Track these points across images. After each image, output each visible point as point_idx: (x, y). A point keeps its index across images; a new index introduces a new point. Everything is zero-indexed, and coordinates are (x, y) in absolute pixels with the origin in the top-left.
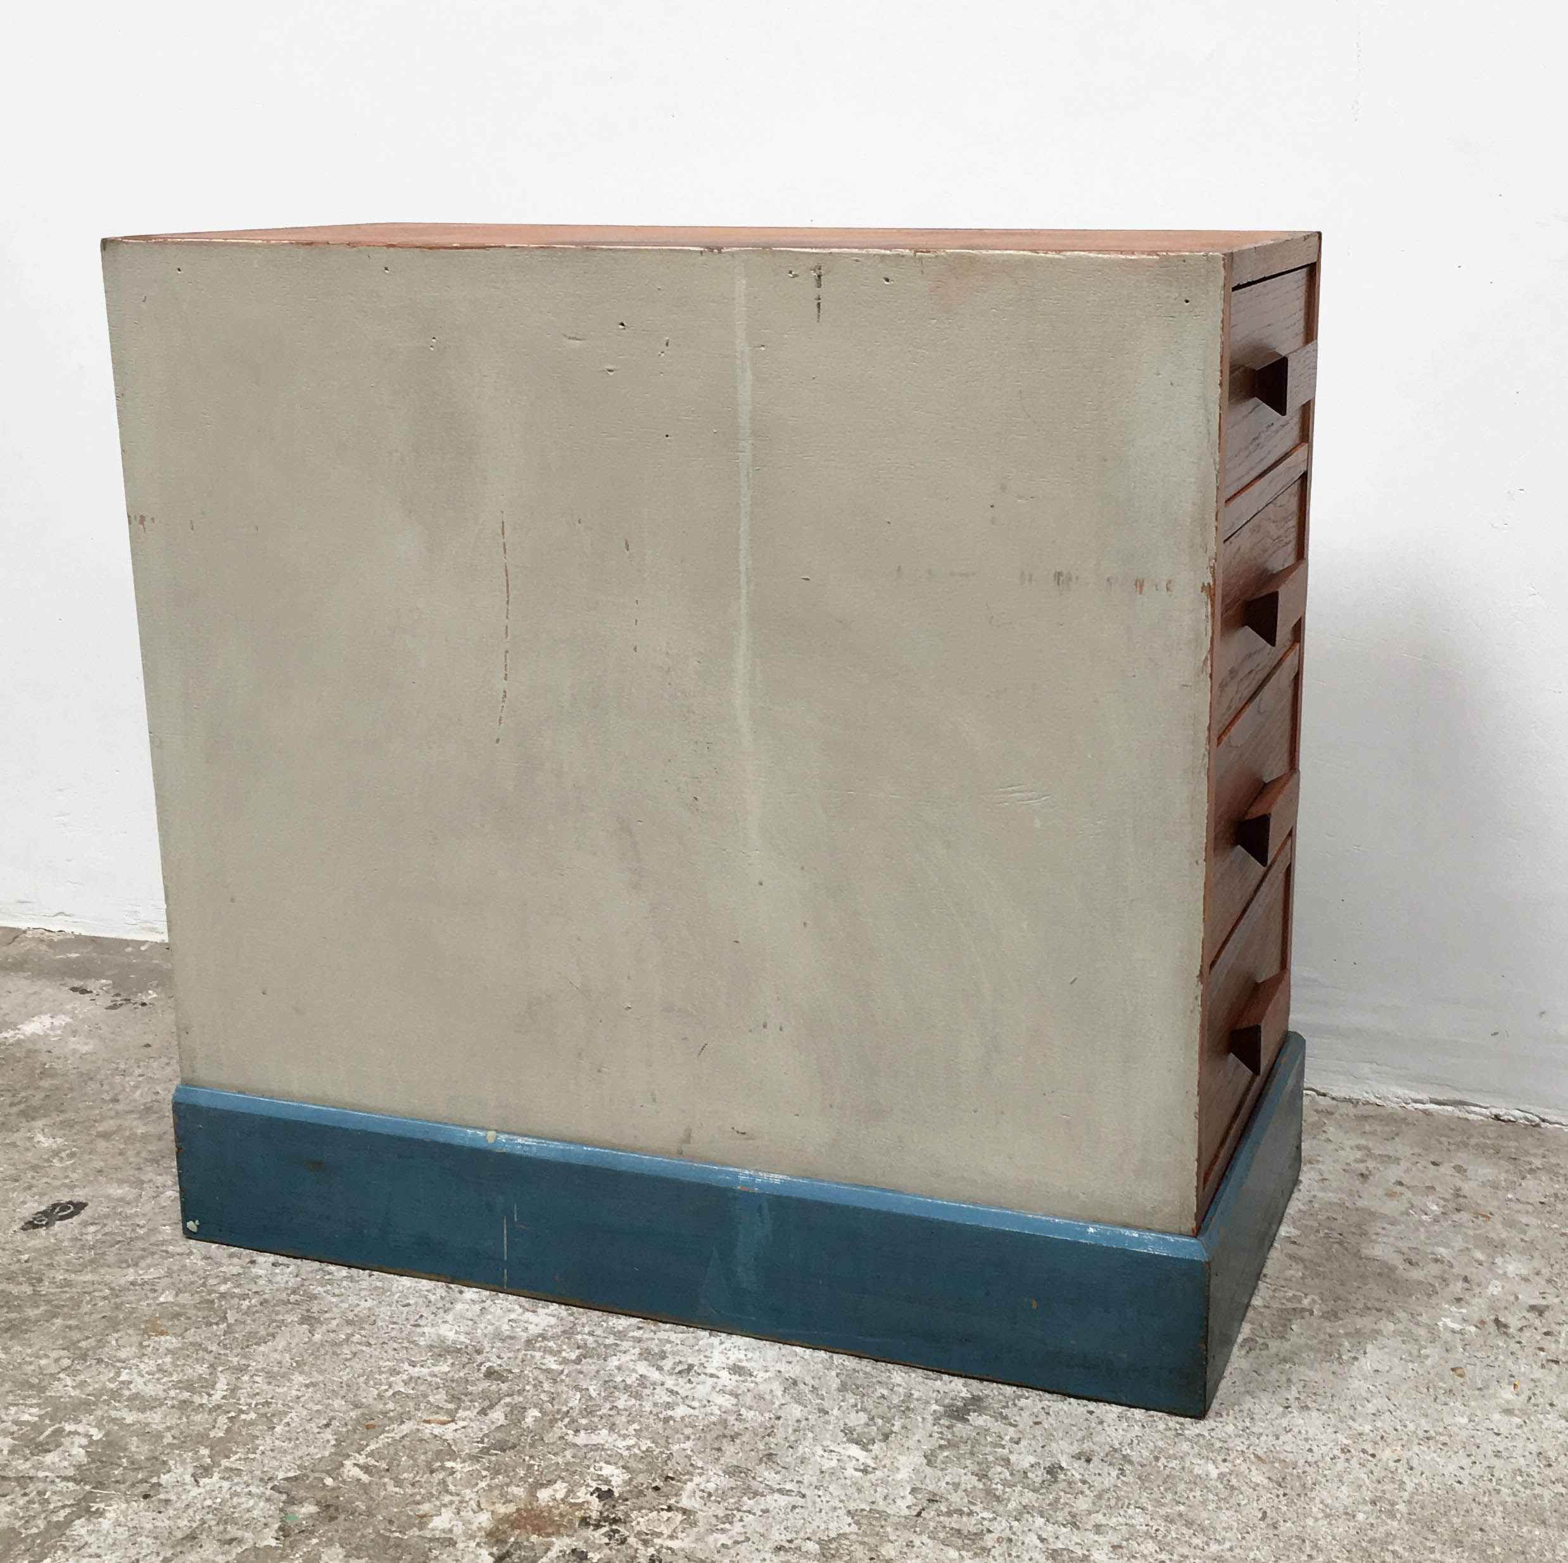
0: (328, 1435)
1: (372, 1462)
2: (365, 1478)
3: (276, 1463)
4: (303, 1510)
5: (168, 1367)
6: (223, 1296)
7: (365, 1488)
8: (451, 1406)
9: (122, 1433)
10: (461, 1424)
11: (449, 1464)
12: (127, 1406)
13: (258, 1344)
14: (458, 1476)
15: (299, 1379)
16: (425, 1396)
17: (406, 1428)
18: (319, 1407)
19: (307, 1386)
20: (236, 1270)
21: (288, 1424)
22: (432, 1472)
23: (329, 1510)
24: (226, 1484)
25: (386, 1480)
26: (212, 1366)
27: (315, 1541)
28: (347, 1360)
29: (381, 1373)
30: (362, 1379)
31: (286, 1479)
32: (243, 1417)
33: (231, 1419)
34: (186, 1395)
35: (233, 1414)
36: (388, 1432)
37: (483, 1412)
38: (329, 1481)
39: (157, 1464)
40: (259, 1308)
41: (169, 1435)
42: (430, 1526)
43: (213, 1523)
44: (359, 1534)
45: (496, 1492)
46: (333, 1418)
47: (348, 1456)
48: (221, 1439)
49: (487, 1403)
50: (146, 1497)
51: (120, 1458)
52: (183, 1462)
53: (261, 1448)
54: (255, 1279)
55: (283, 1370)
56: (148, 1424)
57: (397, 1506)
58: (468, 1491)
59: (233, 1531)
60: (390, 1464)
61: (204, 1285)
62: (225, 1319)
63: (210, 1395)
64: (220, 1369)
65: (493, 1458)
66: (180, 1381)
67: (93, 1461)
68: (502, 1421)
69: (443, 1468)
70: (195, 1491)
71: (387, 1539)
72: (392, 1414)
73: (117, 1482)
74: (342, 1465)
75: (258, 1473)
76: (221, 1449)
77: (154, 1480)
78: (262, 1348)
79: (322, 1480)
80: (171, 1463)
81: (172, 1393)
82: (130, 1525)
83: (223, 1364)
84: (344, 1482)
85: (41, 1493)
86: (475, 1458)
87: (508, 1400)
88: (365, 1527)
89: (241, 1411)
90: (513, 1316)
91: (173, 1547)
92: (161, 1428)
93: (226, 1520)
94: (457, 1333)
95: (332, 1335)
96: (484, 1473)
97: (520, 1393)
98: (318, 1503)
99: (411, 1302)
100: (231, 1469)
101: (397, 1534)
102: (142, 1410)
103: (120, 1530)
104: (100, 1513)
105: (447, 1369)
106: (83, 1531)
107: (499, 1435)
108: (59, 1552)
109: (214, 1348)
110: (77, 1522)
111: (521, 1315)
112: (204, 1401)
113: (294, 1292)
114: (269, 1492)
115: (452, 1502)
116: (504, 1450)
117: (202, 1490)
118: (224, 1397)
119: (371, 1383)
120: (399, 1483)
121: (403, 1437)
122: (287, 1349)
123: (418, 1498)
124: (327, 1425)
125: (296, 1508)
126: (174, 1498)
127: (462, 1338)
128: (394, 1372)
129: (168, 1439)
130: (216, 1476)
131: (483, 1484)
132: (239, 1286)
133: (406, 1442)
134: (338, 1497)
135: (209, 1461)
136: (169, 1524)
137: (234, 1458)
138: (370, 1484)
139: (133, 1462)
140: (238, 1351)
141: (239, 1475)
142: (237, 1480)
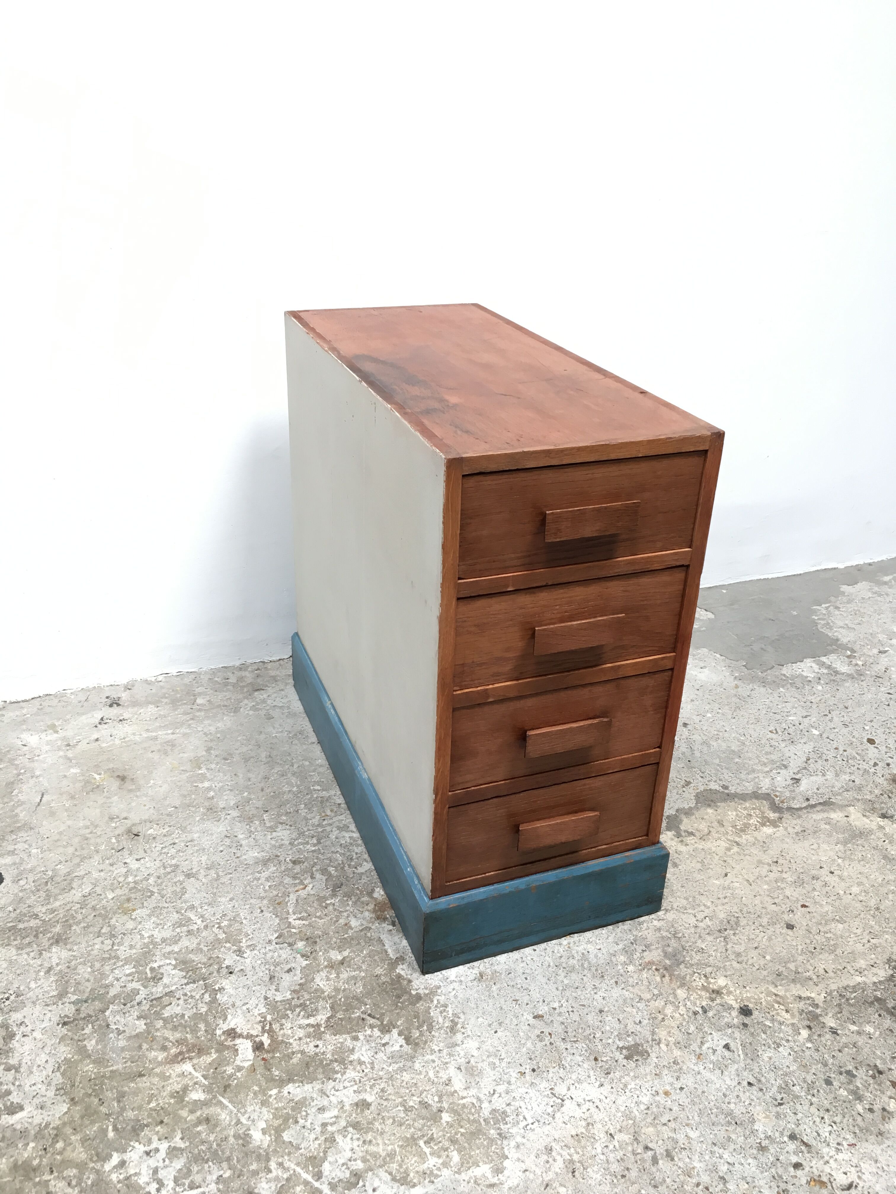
0: (267, 915)
1: (299, 916)
2: (304, 922)
3: (263, 935)
4: (300, 945)
5: (159, 922)
6: (135, 882)
7: (310, 925)
8: (297, 881)
9: (182, 956)
10: (311, 886)
11: (328, 902)
12: (166, 945)
13: (183, 895)
14: (337, 904)
15: (223, 899)
16: (282, 882)
17: (293, 897)
18: (248, 906)
19: (230, 901)
20: (123, 870)
21: (245, 918)
22: (326, 908)
23: (311, 940)
24: (255, 952)
25: (313, 919)
26: (177, 912)
27: (320, 953)
28: (230, 883)
29: (253, 882)
30: (248, 888)
31: (277, 938)
32: (222, 925)
33: (218, 928)
34: (185, 929)
35: (217, 926)
36: (288, 902)
37: (312, 877)
38: (293, 930)
39: (215, 959)
40: (159, 881)
41: (202, 946)
42: (353, 926)
43: (272, 968)
44: (333, 942)
45: (359, 903)
46: (260, 907)
47: (287, 918)
48: (226, 937)
49: (309, 874)
50: (231, 973)
51: (196, 965)
52: (226, 953)
53: (249, 932)
54: (139, 871)
55: (211, 900)
56: (187, 947)
57: (331, 926)
58: (348, 908)
59: (285, 966)
60: (306, 912)
61: (120, 882)
62: (152, 892)
63: (196, 923)
64: (183, 911)
65: (341, 892)
66: (173, 924)
67: (187, 972)
68: (324, 878)
69: (328, 904)
70: (248, 961)
71: (345, 939)
72: (280, 895)
73: (210, 974)
74: (290, 922)
75: (261, 942)
76: (232, 941)
77: (224, 965)
78: (187, 895)
79: (290, 931)
80: (220, 956)
81: (178, 930)
82: (241, 985)
83: (181, 909)
84: (300, 928)
85: (186, 995)
86: (334, 895)
87: (314, 869)
88: (331, 939)
89: (218, 923)
90: (269, 837)
91: (271, 984)
92: (195, 945)
93: (277, 965)
94: (258, 853)
95: (209, 877)
96: (345, 898)
97: (315, 864)
98: (302, 940)
99: (222, 849)
100: (251, 945)
101: (346, 935)
102: (176, 942)
103: (240, 989)
104: (221, 989)
105: (275, 868)
106: (225, 998)
107: (331, 883)
108: (229, 1011)
109: (166, 905)
110: (218, 997)
111: (272, 835)
112: (197, 927)
114: (277, 946)
115: (348, 914)
116: (340, 887)
117: (249, 959)
118: (202, 922)
119: (255, 887)
120: (320, 918)
121: (297, 901)
122: (199, 891)
123: (334, 919)
124: (262, 911)
125: (295, 946)
126: (242, 968)
127: (263, 854)
128: (256, 879)
129: (204, 948)
130: (247, 951)
131: (350, 903)
132: (136, 876)
133: (301, 902)
134: (306, 934)
135: (235, 947)
136: (255, 978)
137: (244, 941)
138: (310, 923)
139: (204, 964)
140: (179, 901)
141: (256, 946)
142: (258, 948)
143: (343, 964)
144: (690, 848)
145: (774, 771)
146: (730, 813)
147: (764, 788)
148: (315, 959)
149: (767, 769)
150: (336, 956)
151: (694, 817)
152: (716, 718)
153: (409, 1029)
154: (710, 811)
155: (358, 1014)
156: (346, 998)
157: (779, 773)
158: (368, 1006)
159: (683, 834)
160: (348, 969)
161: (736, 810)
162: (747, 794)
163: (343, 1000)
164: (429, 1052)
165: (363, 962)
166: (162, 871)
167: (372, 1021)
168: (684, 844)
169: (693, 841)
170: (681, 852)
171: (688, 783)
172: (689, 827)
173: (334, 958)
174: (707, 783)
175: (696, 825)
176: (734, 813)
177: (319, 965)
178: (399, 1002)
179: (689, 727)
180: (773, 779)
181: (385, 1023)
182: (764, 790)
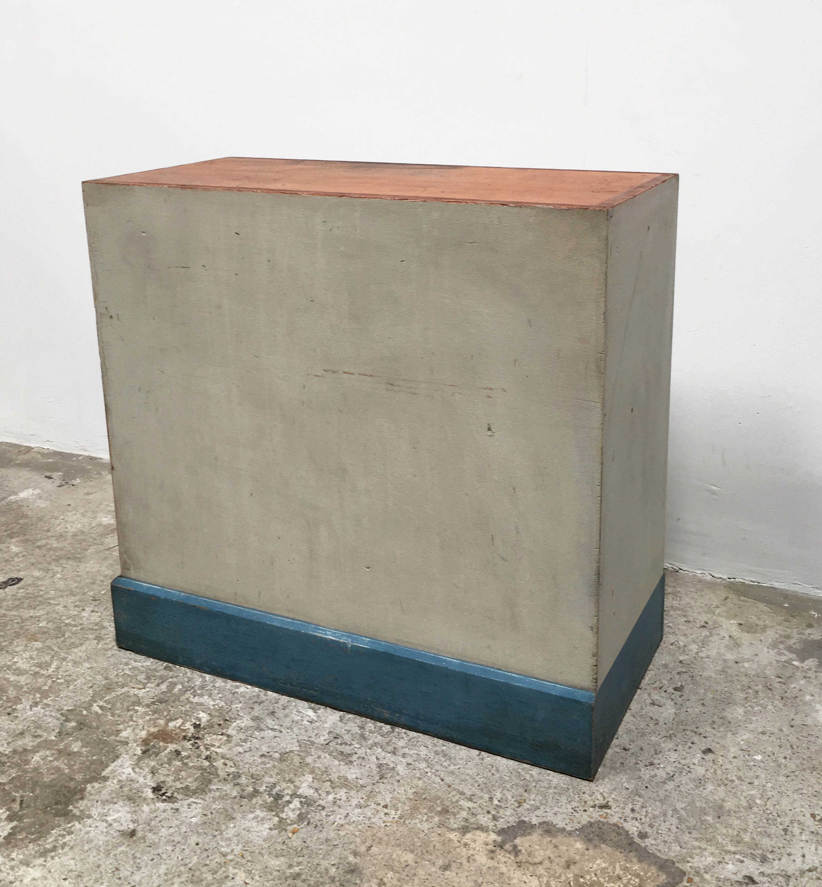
0: (91, 692)
1: (105, 704)
2: (100, 712)
3: (65, 703)
4: (71, 725)
5: (34, 657)
6: (66, 625)
7: (99, 716)
8: (145, 681)
10: (148, 689)
11: (136, 708)
12: (13, 673)
13: (74, 648)
14: (139, 713)
15: (87, 665)
16: (136, 676)
17: (125, 689)
18: (90, 678)
19: (88, 668)
20: (76, 613)
21: (75, 685)
22: (128, 711)
23: (81, 725)
24: (42, 711)
25: (108, 713)
26: (53, 657)
27: (71, 739)
28: (109, 657)
29: (121, 664)
30: (112, 667)
31: (68, 710)
32: (58, 681)
33: (53, 682)
34: (38, 669)
35: (54, 679)
36: (116, 691)
37: (158, 685)
38: (85, 712)
39: (18, 700)
40: (80, 631)
41: (26, 687)
42: (121, 735)
43: (32, 727)
44: (90, 737)
45: (152, 722)
46: (94, 684)
47: (96, 701)
48: (47, 690)
49: (161, 681)
50: (9, 714)
51: (3, 696)
52: (28, 700)
53: (61, 695)
54: (81, 618)
55: (81, 660)
56: (19, 682)
57: (109, 725)
58: (140, 721)
59: (39, 732)
60: (112, 706)
61: (60, 619)
62: (64, 635)
63: (48, 670)
64: (55, 658)
65: (156, 706)
66: (37, 663)
68: (165, 689)
69: (133, 709)
70: (30, 713)
71: (101, 740)
72: (120, 684)
74: (92, 705)
75: (57, 706)
76: (45, 694)
77: (14, 707)
78: (75, 650)
79: (82, 711)
80: (23, 700)
81: (33, 668)
83: (58, 656)
84: (91, 713)
86: (148, 706)
87: (170, 680)
88: (93, 734)
89: (58, 678)
91: (13, 737)
92: (23, 684)
93: (39, 727)
95: (106, 646)
96: (150, 713)
97: (176, 677)
98: (77, 722)
100: (47, 705)
101: (105, 738)
102: (18, 675)
105: (149, 664)
107: (162, 696)
109: (56, 649)
112: (44, 673)
113: (96, 625)
114: (59, 716)
115: (132, 725)
116: (161, 703)
117: (32, 713)
118: (53, 671)
120: (113, 715)
121: (121, 694)
122: (86, 651)
123: (119, 722)
124: (91, 687)
125: (67, 723)
126: (19, 715)
128: (127, 664)
129: (25, 689)
130: (40, 706)
131: (148, 718)
132: (74, 621)
133: (122, 697)
134: (86, 720)
135: (38, 700)
136: (15, 726)
137: (49, 699)
138: (101, 714)
139: (8, 698)
140: (65, 651)
141: (49, 707)
142: (47, 709)
143: (69, 755)
144: (491, 863)
145: (738, 856)
146: (598, 862)
147: (690, 864)
148: (62, 740)
149: (733, 849)
150: (76, 747)
151: (549, 839)
152: (762, 765)
153: (22, 829)
154: (579, 845)
155: (17, 795)
156: (31, 778)
157: (742, 862)
158: (31, 794)
159: (508, 847)
160: (66, 761)
161: (613, 864)
162: (656, 857)
163: (27, 778)
164: (5, 854)
165: (81, 764)
166: (91, 627)
167: (16, 806)
168: (491, 855)
169: (503, 859)
170: (474, 860)
171: (606, 806)
172: (527, 845)
173: (73, 746)
174: (628, 819)
175: (538, 847)
176: (604, 865)
177: (56, 745)
178: (51, 807)
179: (710, 756)
180: (720, 862)
181: (20, 813)
182: (686, 867)
